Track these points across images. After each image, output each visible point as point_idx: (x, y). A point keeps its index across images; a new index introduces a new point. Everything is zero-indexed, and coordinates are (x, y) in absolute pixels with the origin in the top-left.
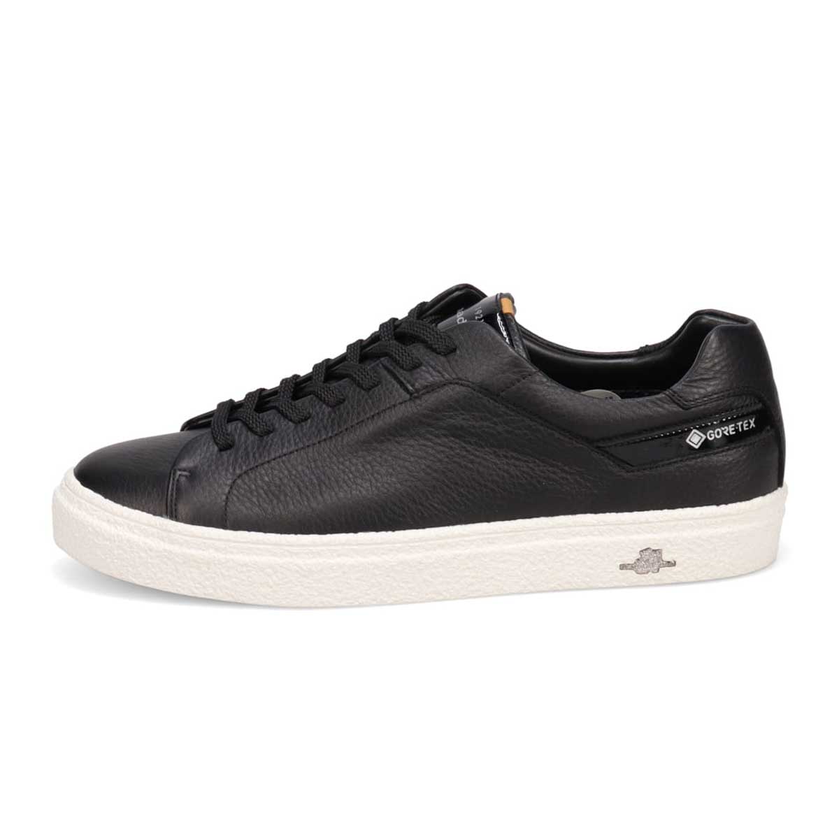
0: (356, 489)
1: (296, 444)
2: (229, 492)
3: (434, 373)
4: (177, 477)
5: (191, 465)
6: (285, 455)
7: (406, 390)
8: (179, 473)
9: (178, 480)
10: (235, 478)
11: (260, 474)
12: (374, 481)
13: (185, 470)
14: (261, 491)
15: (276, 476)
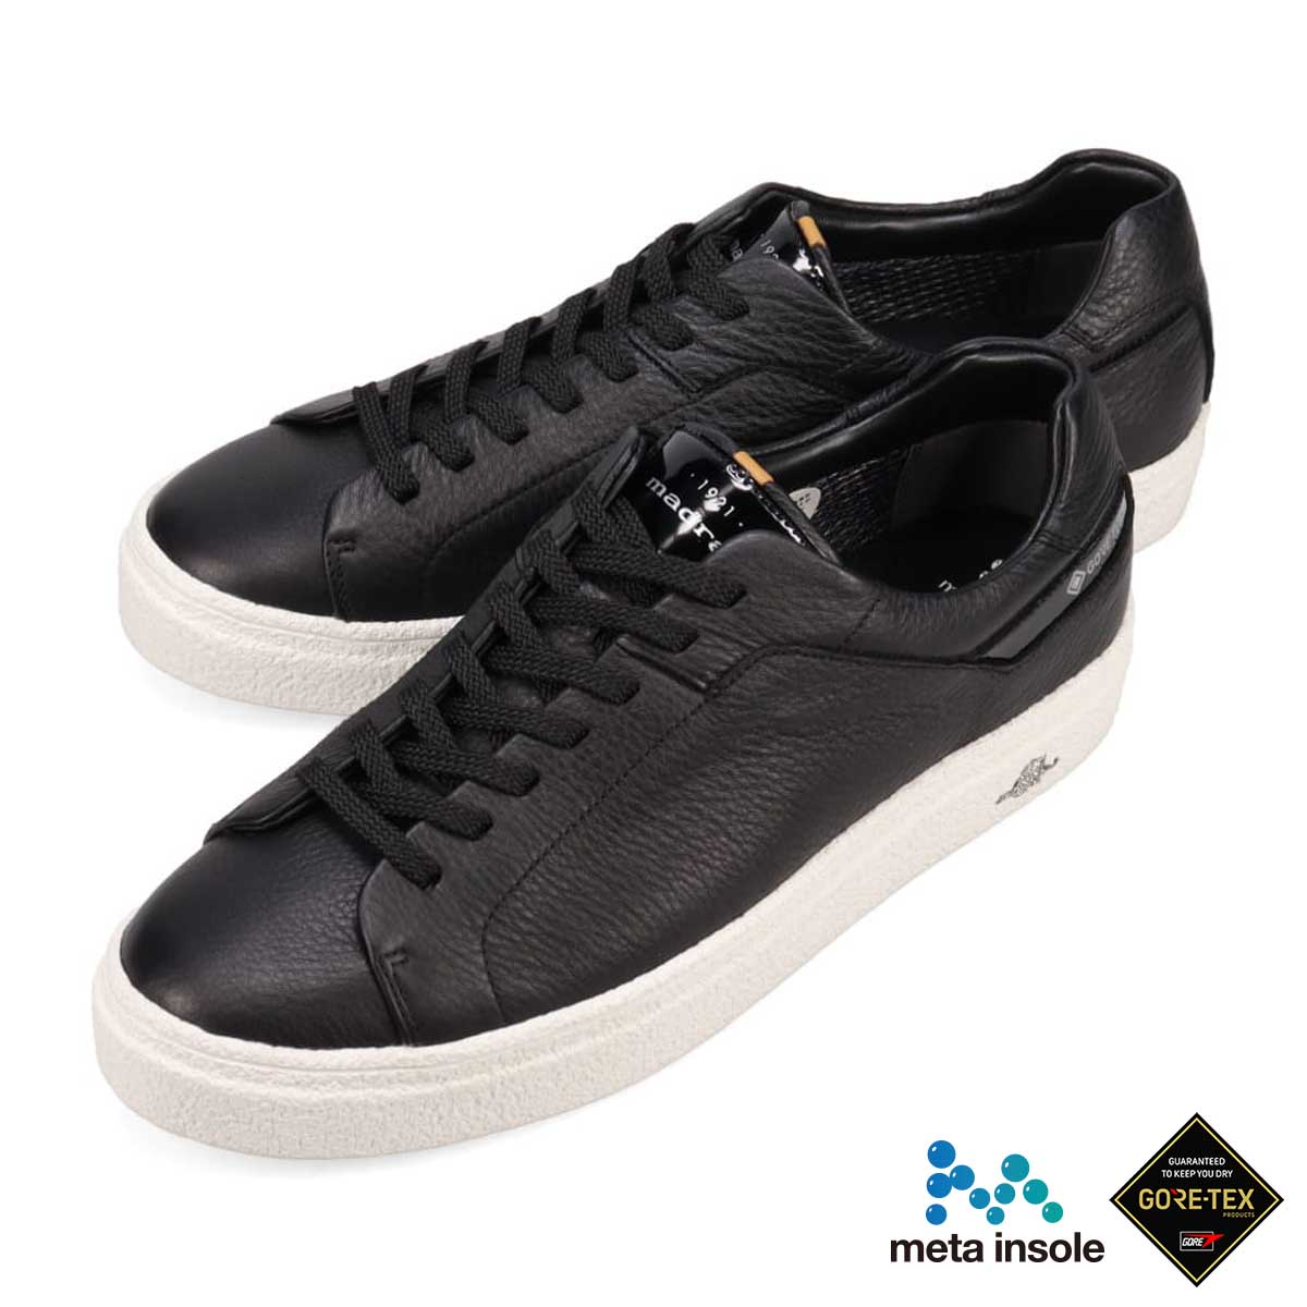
0: (678, 879)
1: (547, 837)
2: (486, 963)
3: (728, 645)
4: (390, 968)
5: (401, 940)
6: (538, 861)
7: (697, 689)
8: (388, 963)
9: (395, 975)
10: (481, 932)
11: (518, 911)
12: (695, 854)
13: (395, 953)
14: (535, 941)
15: (541, 903)
